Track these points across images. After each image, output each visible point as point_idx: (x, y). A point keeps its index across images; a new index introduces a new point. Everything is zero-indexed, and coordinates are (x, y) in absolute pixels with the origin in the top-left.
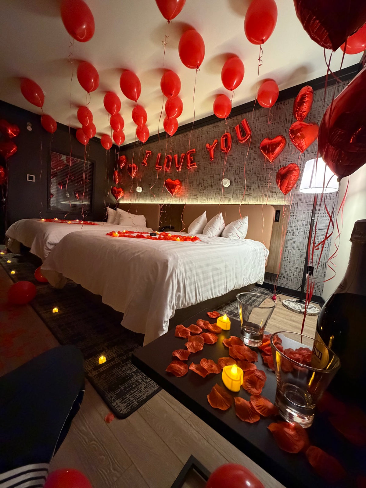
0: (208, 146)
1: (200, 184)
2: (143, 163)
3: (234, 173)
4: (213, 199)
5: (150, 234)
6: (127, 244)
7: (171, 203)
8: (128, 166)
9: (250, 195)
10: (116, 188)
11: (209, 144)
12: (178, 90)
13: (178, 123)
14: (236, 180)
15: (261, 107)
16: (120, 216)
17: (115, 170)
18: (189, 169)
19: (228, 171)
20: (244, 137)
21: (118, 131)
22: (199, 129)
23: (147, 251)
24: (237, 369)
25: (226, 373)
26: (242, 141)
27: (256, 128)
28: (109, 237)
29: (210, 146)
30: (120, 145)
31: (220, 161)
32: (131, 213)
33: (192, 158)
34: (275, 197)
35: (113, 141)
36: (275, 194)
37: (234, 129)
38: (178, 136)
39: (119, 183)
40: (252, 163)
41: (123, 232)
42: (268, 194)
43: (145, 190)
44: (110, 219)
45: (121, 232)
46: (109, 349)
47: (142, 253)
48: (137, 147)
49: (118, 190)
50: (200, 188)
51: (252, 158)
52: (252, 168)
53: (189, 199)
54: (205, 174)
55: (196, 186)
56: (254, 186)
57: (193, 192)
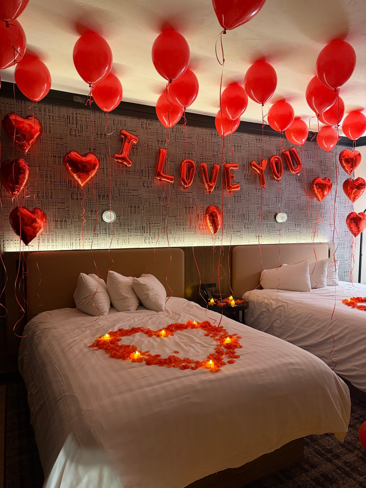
4: (263, 237)
9: (301, 231)
20: (297, 168)
26: (295, 171)
34: (320, 234)
36: (320, 231)
40: (300, 198)
50: (245, 221)
51: (300, 192)
52: (300, 202)
53: (229, 237)
54: (250, 202)
55: (237, 218)
56: (303, 222)
57: (235, 227)
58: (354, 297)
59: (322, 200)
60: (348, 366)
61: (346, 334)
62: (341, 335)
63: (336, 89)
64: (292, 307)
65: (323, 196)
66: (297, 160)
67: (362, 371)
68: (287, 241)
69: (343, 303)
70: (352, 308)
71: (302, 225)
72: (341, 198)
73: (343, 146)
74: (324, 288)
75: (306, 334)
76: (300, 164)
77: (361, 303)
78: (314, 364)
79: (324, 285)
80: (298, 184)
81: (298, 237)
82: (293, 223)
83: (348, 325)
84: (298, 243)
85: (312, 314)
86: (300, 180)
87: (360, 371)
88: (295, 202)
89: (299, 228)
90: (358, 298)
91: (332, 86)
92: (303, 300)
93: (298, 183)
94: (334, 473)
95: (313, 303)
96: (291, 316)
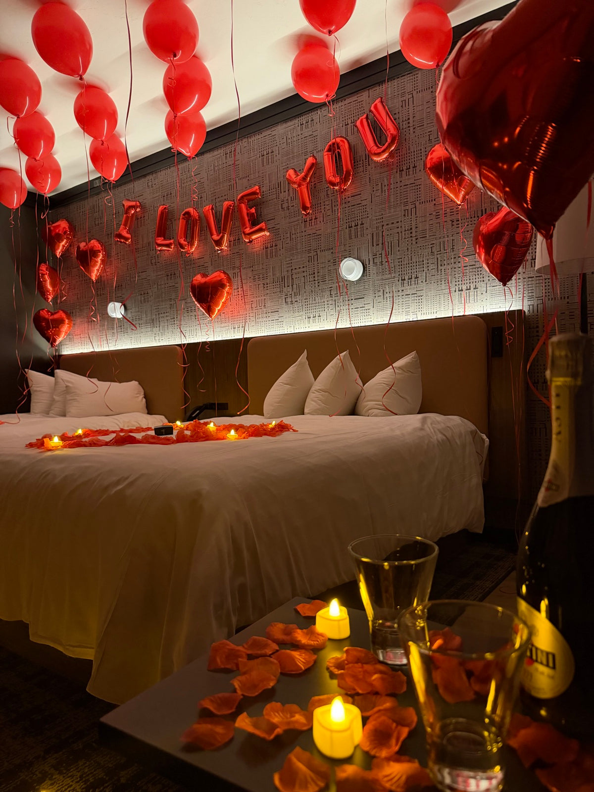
0: (293, 176)
1: (283, 278)
2: (120, 236)
3: (370, 241)
4: (323, 317)
5: (154, 432)
6: (86, 464)
7: (211, 339)
8: (79, 247)
9: (419, 293)
10: (48, 312)
11: (295, 171)
12: (192, 38)
13: (204, 122)
14: (378, 261)
15: (414, 68)
16: (68, 390)
17: (40, 263)
18: (249, 242)
19: (353, 237)
20: (384, 145)
21: (38, 158)
22: (264, 134)
23: (142, 475)
24: (346, 709)
25: (321, 724)
26: (378, 154)
27: (411, 121)
28: (34, 452)
29: (298, 175)
30: (48, 192)
31: (329, 213)
32: (99, 380)
33: (253, 210)
34: (484, 292)
35: (28, 184)
36: (483, 284)
37: (356, 126)
38: (208, 157)
39: (55, 299)
40: (414, 210)
41: (76, 434)
42: (464, 287)
43: (133, 310)
44: (38, 402)
45: (70, 434)
46: (60, 773)
47: (131, 484)
48: (98, 194)
49: (56, 316)
50: (285, 290)
53: (259, 322)
54: (295, 252)
55: (273, 287)
56: (426, 270)
57: (268, 304)
71: (421, 278)
81: (412, 309)
82: (394, 277)
86: (411, 169)
89: (413, 286)
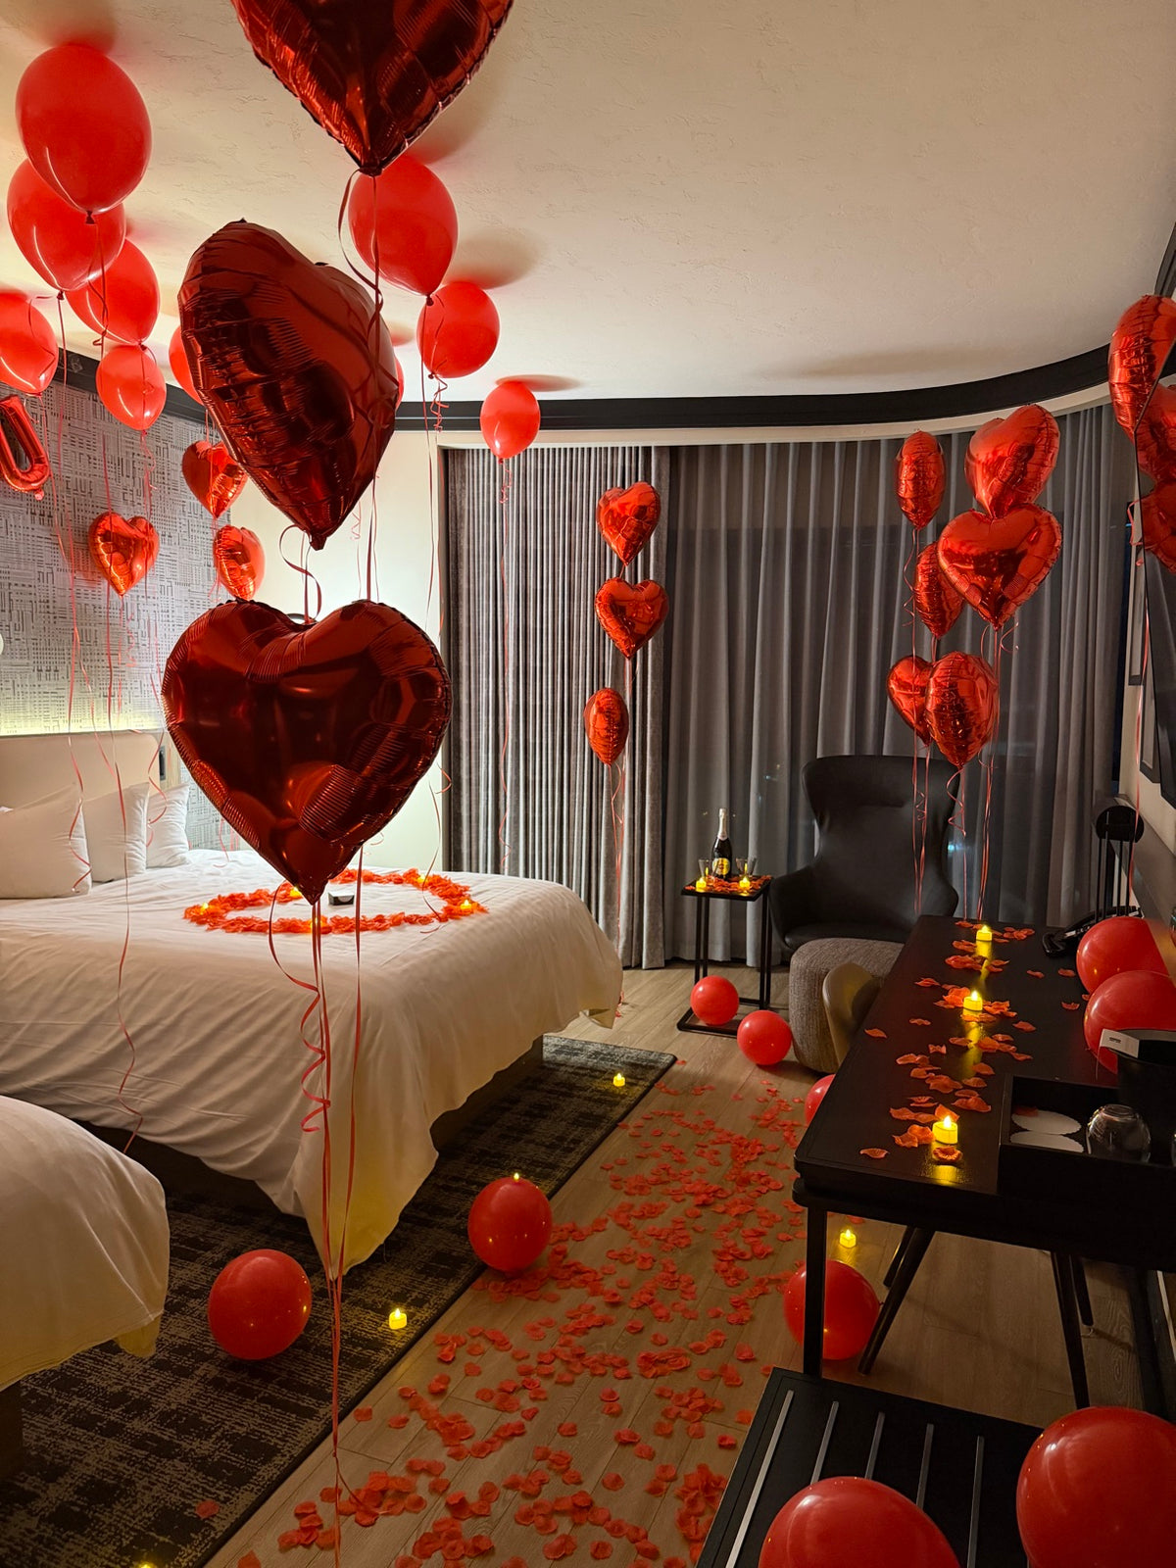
51: (47, 557)
52: (50, 593)
56: (67, 662)
58: (219, 896)
59: (126, 589)
60: (192, 1111)
61: (183, 1015)
62: (167, 1022)
63: (90, 213)
64: (14, 954)
65: (131, 579)
66: (28, 445)
67: (228, 1117)
68: (8, 725)
69: (185, 918)
70: (208, 930)
71: (62, 673)
72: (193, 588)
73: (191, 423)
74: (137, 878)
75: (59, 1040)
76: (40, 461)
77: (239, 910)
78: (32, 1140)
79: (138, 866)
80: (41, 531)
81: (52, 714)
82: (28, 665)
83: (188, 985)
84: (52, 732)
85: (82, 967)
86: (45, 516)
87: (223, 1119)
88: (32, 590)
89: (52, 682)
90: (232, 897)
91: (81, 202)
92: (54, 925)
93: (41, 527)
94: (121, 1466)
95: (87, 933)
96: (9, 989)
